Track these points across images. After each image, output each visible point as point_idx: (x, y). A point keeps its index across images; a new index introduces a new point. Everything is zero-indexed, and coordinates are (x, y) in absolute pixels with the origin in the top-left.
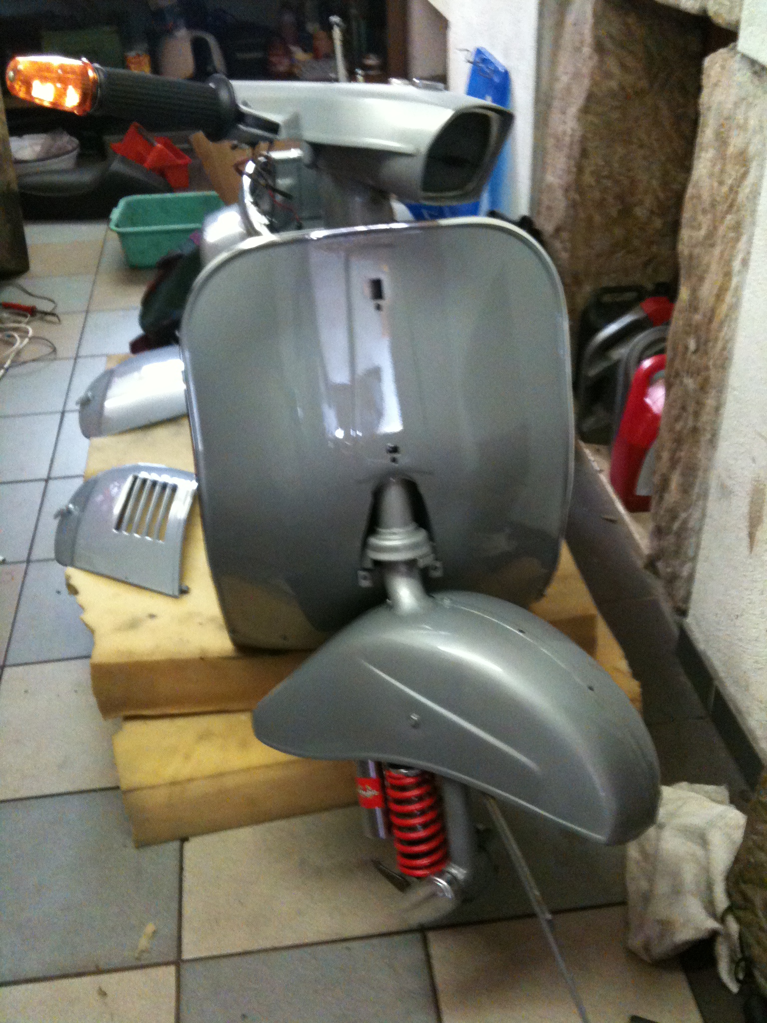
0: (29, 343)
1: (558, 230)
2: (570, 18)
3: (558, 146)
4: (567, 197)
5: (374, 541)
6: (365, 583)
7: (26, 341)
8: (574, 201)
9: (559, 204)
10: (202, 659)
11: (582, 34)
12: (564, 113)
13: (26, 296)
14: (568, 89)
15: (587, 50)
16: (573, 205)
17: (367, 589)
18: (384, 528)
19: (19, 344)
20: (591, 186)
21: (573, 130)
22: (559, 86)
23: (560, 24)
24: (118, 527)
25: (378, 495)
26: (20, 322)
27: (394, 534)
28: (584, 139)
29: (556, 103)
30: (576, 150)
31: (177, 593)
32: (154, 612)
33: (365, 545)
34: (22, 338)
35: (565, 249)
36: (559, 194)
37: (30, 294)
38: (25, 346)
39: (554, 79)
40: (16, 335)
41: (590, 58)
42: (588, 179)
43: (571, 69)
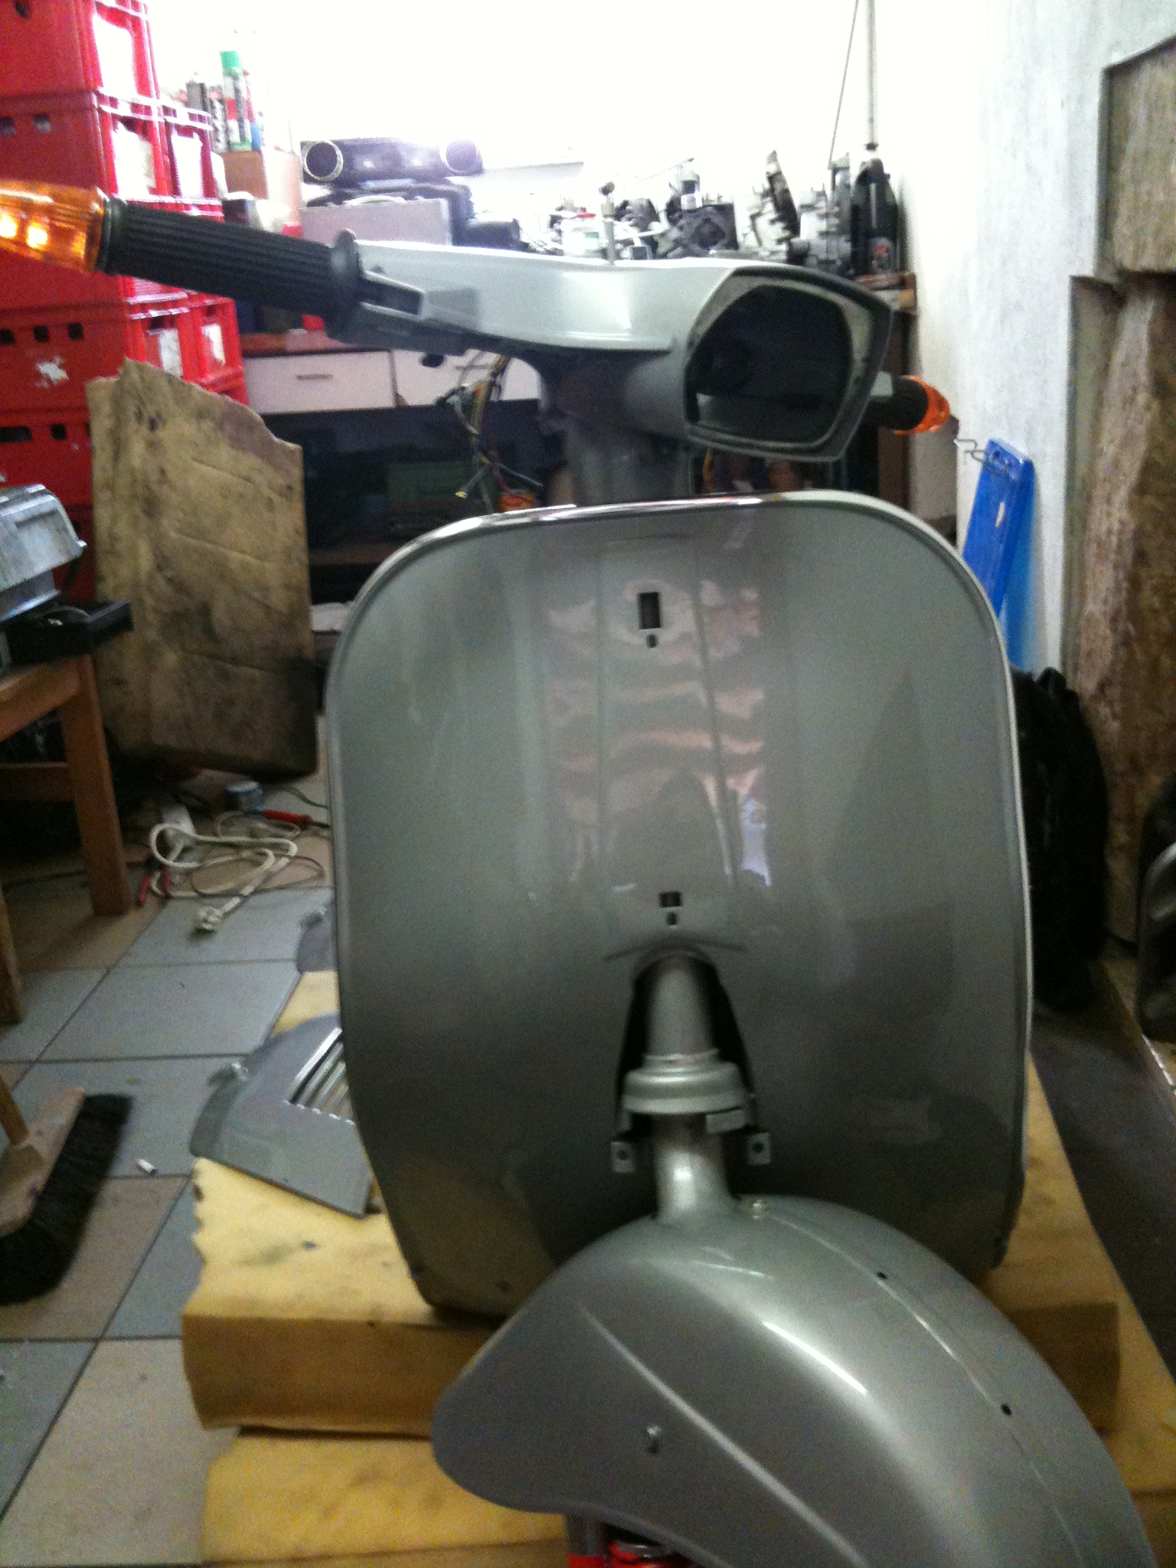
0: (288, 864)
1: (1102, 687)
2: (1119, 357)
3: (1101, 557)
4: (1114, 630)
5: (636, 1078)
6: (622, 1166)
7: (284, 861)
8: (1126, 634)
9: (1103, 643)
10: (371, 1324)
11: (1135, 374)
12: (1109, 501)
13: (302, 804)
14: (1116, 463)
15: (1142, 398)
16: (1126, 642)
17: (623, 1177)
18: (657, 1054)
19: (270, 862)
20: (1154, 611)
21: (1122, 523)
22: (1102, 466)
23: (1104, 372)
24: (294, 1100)
25: (644, 987)
26: (281, 837)
27: (671, 1063)
28: (1139, 533)
29: (1099, 492)
30: (1128, 555)
31: (360, 1211)
32: (311, 1237)
33: (621, 1087)
34: (278, 856)
35: (1115, 716)
36: (1104, 629)
37: (309, 802)
38: (282, 870)
39: (1095, 454)
40: (270, 853)
41: (1148, 408)
42: (1150, 599)
43: (1119, 432)
